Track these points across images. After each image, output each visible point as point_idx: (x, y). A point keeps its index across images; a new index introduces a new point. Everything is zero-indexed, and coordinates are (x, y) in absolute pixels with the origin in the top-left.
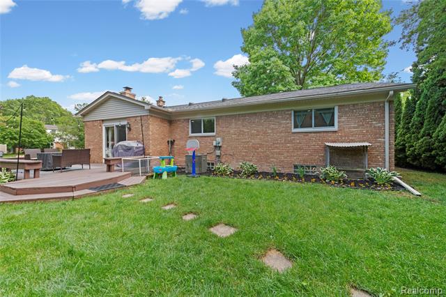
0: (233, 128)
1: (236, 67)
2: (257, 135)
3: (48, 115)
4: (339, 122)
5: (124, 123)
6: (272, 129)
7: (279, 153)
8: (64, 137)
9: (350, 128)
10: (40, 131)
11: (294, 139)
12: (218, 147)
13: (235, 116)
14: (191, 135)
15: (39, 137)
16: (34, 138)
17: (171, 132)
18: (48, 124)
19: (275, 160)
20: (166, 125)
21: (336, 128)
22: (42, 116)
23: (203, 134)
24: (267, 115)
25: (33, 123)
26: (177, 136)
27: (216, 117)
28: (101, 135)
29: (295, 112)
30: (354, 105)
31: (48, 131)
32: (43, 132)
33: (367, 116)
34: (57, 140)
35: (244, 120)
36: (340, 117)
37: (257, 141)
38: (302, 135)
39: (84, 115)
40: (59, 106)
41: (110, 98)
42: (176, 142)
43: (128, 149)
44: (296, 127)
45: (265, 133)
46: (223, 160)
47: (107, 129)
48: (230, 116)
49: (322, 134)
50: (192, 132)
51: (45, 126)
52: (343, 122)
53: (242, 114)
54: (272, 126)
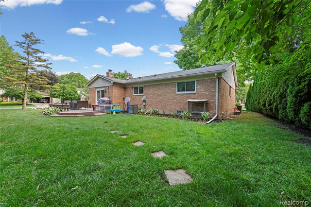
0: (151, 91)
1: (176, 52)
2: (161, 95)
3: (79, 83)
4: (197, 89)
5: (103, 89)
7: (171, 105)
8: (86, 95)
9: (201, 92)
10: (75, 92)
11: (177, 97)
12: (145, 101)
13: (152, 85)
14: (134, 95)
15: (74, 95)
16: (72, 95)
17: (125, 93)
18: (79, 88)
20: (123, 90)
21: (195, 92)
22: (76, 83)
23: (139, 94)
24: (166, 85)
25: (71, 87)
26: (128, 95)
27: (144, 86)
28: (95, 95)
29: (178, 83)
30: (203, 80)
31: (79, 92)
32: (76, 92)
33: (209, 86)
34: (82, 96)
35: (156, 87)
36: (197, 86)
38: (180, 95)
39: (89, 85)
40: (84, 77)
41: (98, 78)
43: (103, 101)
44: (179, 91)
45: (165, 94)
46: (146, 108)
47: (98, 91)
49: (189, 95)
50: (134, 93)
51: (77, 89)
54: (168, 91)
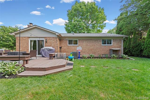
0: (85, 43)
2: (92, 46)
4: (113, 43)
6: (97, 44)
7: (98, 51)
9: (115, 45)
11: (102, 47)
13: (85, 40)
14: (68, 45)
17: (60, 44)
19: (97, 53)
21: (112, 45)
23: (73, 45)
24: (95, 40)
26: (63, 45)
27: (79, 39)
30: (116, 39)
33: (118, 42)
35: (88, 41)
36: (113, 42)
37: (92, 48)
38: (104, 46)
42: (62, 48)
45: (94, 45)
48: (83, 40)
49: (109, 46)
52: (114, 43)
53: (88, 39)
54: (96, 43)
